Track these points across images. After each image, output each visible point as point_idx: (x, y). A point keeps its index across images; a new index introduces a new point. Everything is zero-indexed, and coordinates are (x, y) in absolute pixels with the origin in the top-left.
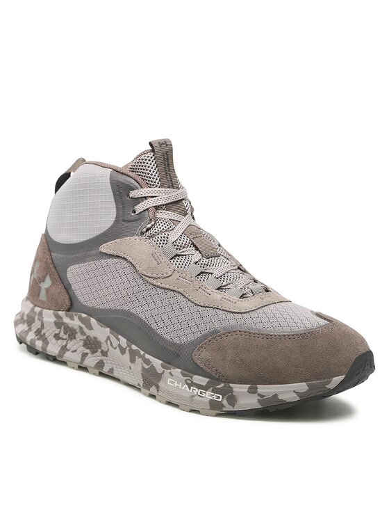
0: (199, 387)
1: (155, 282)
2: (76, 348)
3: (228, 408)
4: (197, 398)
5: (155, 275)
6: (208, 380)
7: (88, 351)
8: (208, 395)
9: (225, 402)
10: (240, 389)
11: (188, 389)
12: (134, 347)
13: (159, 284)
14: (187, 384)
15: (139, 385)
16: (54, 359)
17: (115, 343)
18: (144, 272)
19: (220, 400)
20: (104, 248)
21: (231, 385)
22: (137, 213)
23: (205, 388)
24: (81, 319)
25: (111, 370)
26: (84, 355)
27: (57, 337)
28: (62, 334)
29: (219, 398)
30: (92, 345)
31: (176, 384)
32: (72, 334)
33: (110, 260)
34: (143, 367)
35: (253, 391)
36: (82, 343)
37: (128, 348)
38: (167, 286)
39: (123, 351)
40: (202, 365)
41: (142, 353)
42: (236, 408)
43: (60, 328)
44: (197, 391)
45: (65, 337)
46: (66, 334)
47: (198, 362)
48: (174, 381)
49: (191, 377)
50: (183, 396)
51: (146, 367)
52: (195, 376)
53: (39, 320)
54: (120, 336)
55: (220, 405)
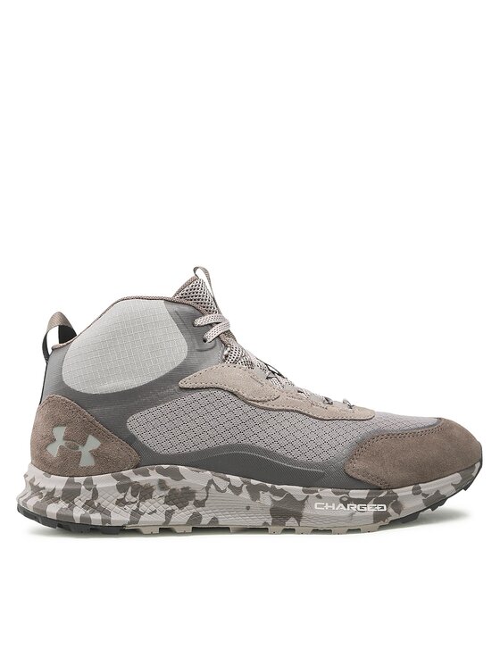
0: (357, 501)
1: (265, 405)
2: (154, 510)
3: (395, 516)
4: (358, 514)
5: (263, 399)
6: (368, 491)
7: (174, 507)
8: (370, 509)
9: (391, 511)
10: (404, 492)
11: (344, 508)
12: (254, 482)
13: (270, 406)
14: (341, 501)
15: (265, 523)
16: (120, 531)
17: (222, 484)
18: (251, 397)
19: (385, 510)
20: (186, 382)
21: (395, 491)
22: (209, 341)
23: (365, 501)
24: (160, 471)
25: (215, 520)
26: (169, 514)
27: (121, 503)
28: (129, 497)
29: (383, 508)
30: (180, 498)
31: (327, 507)
32: (145, 493)
33: (196, 395)
34: (273, 500)
35: (417, 492)
36: (162, 500)
37: (245, 486)
38: (281, 407)
39: (237, 490)
40: (359, 477)
41: (269, 485)
42: (403, 515)
43: (126, 491)
44: (355, 507)
45: (134, 499)
46: (135, 496)
47: (354, 475)
48: (324, 504)
49: (348, 493)
50: (340, 517)
51: (278, 499)
52: (351, 491)
53: (89, 490)
54: (228, 476)
55: (385, 515)
